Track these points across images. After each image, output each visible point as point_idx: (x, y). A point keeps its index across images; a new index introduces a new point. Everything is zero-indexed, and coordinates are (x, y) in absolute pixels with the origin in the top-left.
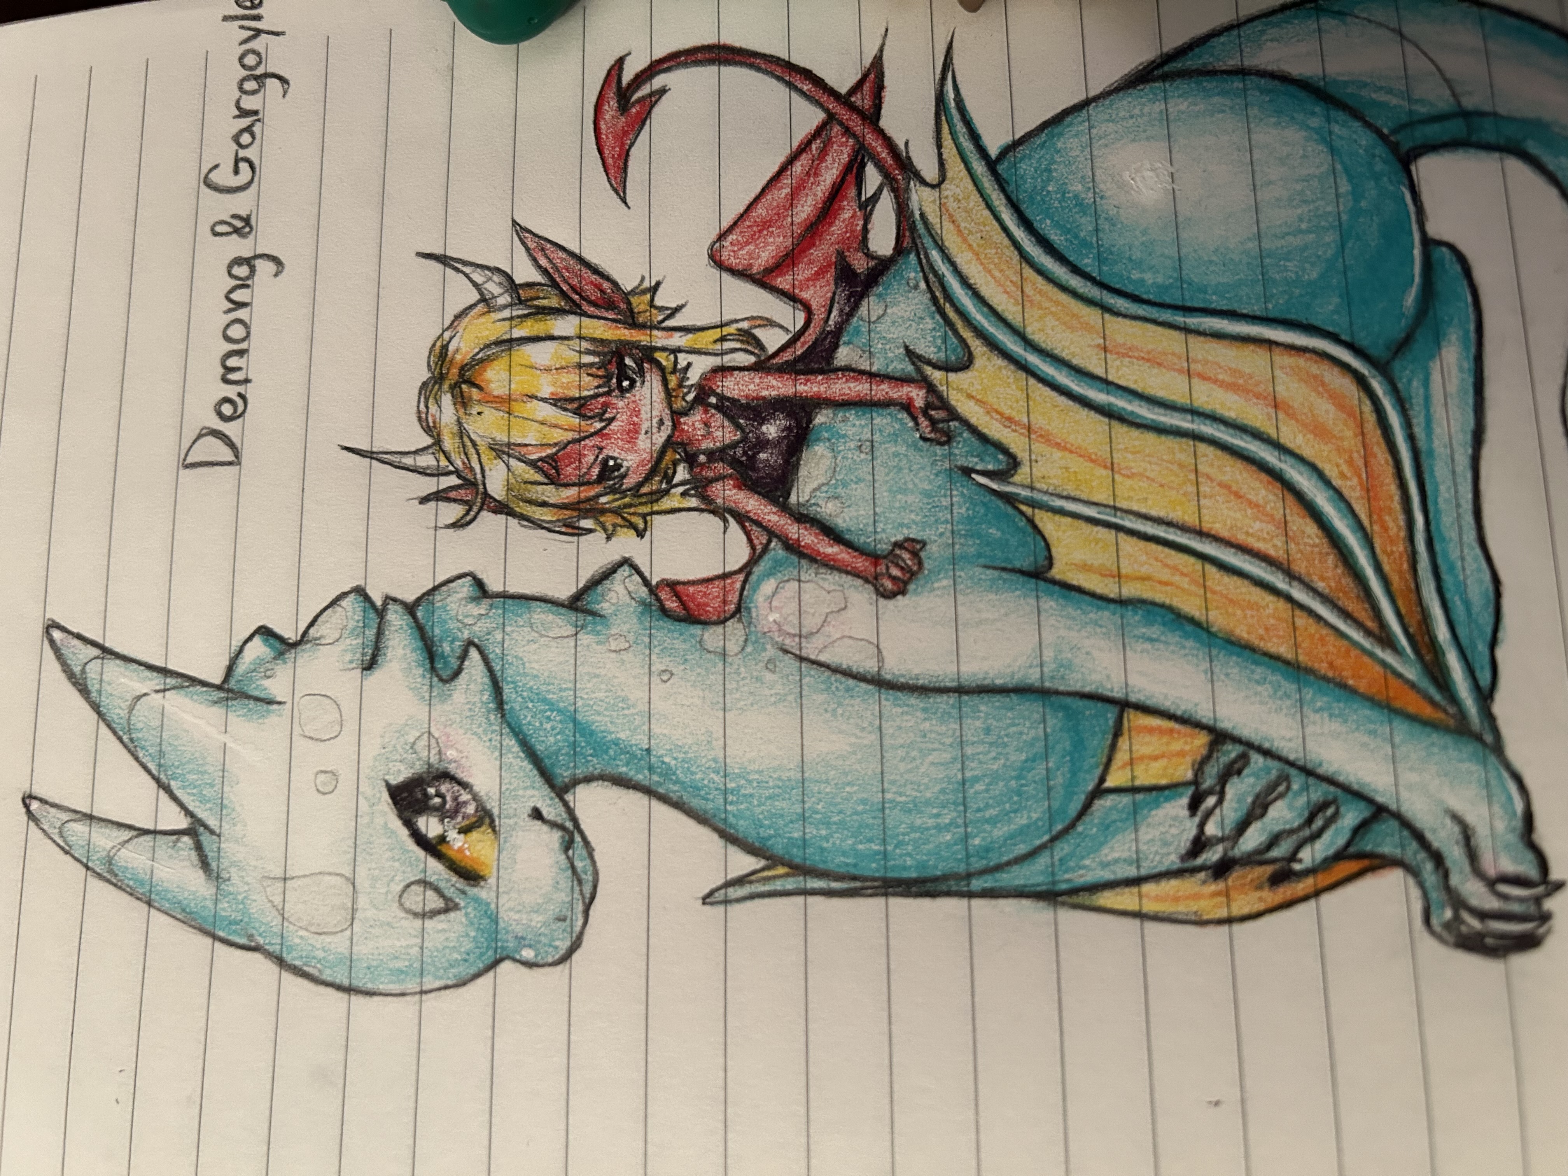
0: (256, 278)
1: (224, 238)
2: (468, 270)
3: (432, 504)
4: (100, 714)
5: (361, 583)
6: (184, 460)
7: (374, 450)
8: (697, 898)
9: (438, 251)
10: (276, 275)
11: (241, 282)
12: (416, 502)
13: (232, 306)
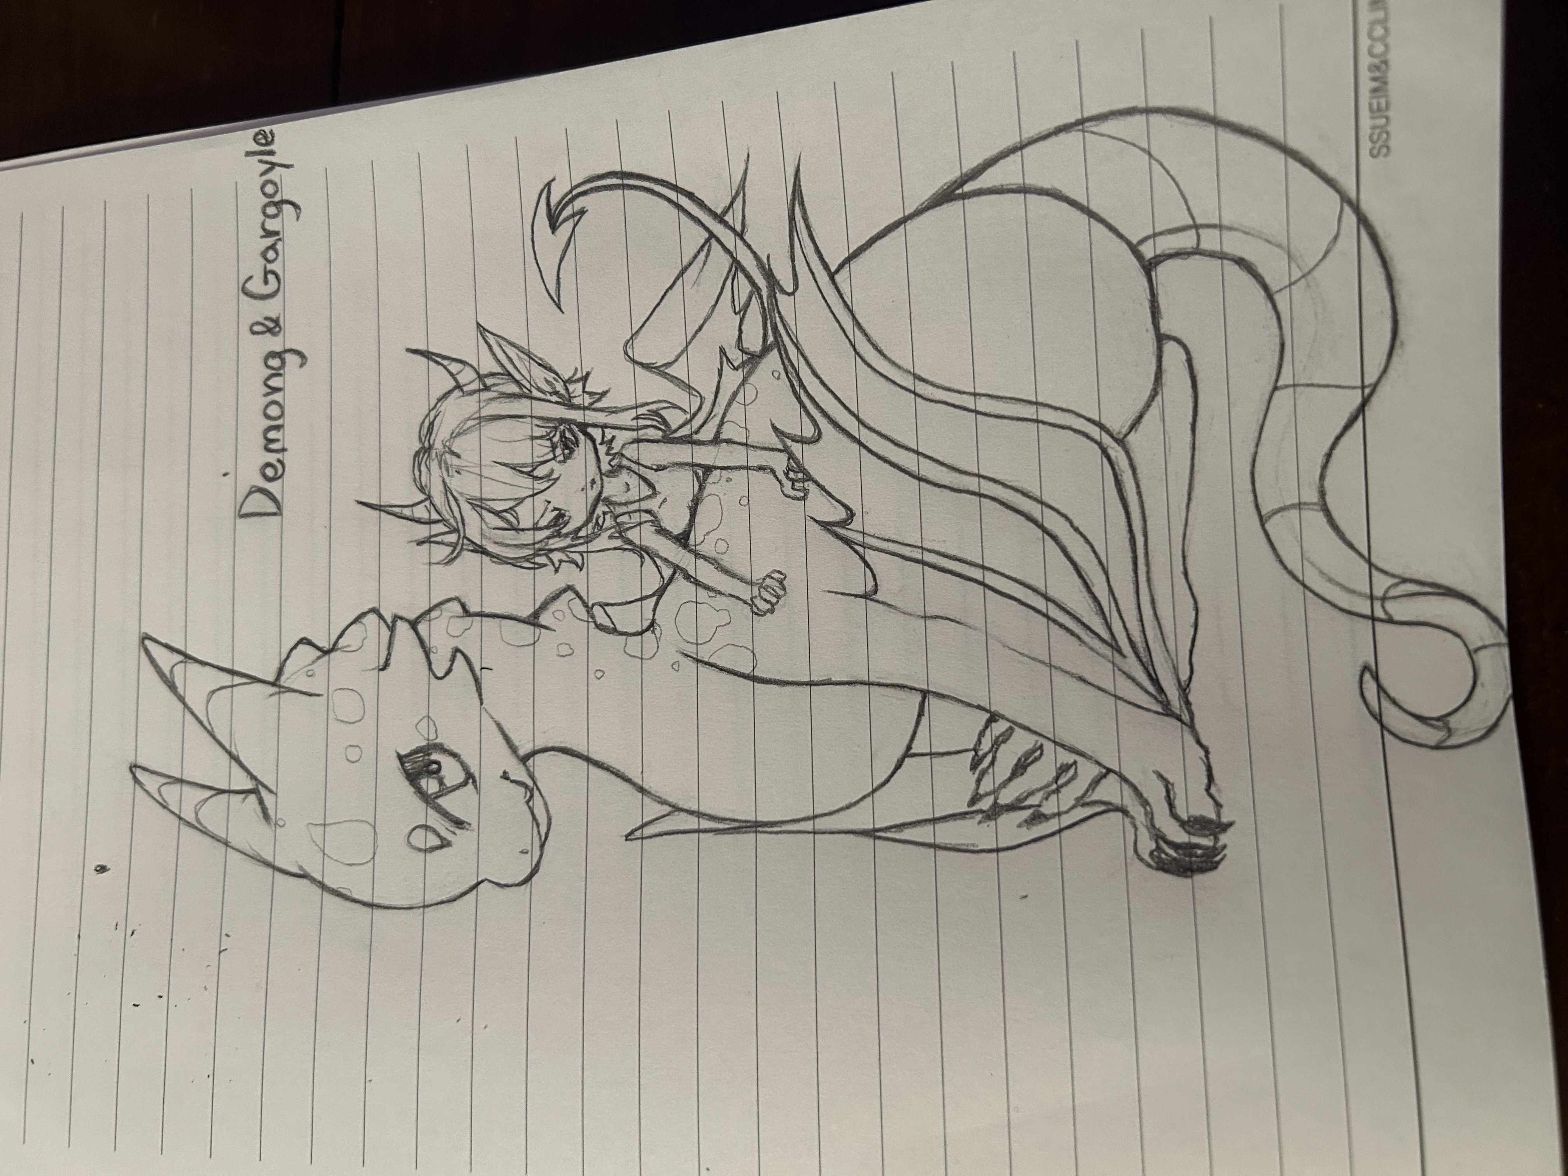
0: (287, 368)
1: (260, 336)
2: (445, 362)
3: (426, 545)
4: (185, 705)
5: (376, 605)
6: (240, 511)
7: (382, 504)
8: (622, 836)
9: (423, 347)
10: (301, 366)
11: (273, 372)
12: (415, 544)
13: (269, 391)
